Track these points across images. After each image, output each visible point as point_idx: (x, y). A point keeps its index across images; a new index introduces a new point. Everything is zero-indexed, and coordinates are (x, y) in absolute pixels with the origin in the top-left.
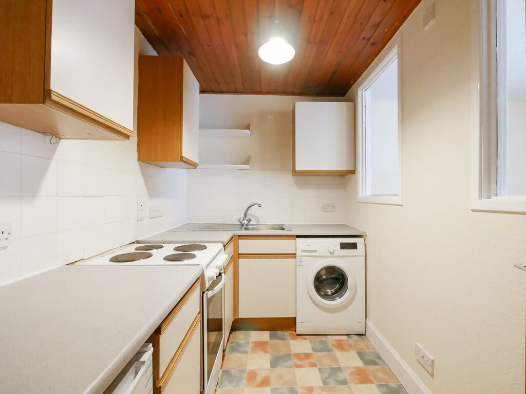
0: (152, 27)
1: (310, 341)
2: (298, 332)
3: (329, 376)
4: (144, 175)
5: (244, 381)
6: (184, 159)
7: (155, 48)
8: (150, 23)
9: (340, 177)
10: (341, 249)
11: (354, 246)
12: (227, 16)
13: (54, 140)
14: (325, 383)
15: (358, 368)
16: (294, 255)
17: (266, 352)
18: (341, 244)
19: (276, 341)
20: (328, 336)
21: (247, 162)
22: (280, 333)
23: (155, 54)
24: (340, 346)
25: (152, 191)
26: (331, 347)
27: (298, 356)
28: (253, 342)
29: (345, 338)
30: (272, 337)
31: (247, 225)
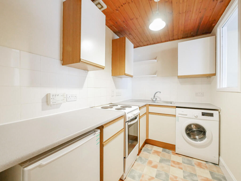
0: (116, 29)
1: (182, 158)
2: (176, 152)
3: (188, 176)
4: (114, 81)
5: (146, 163)
6: (126, 74)
7: (118, 35)
8: (114, 28)
9: (207, 78)
10: (202, 115)
11: (212, 115)
12: (140, 16)
13: (87, 71)
14: (184, 177)
15: (207, 178)
16: (175, 116)
17: (158, 155)
18: (202, 113)
19: (165, 153)
20: (193, 159)
21: (155, 74)
22: (167, 150)
23: (118, 37)
24: (200, 165)
25: (117, 87)
26: (193, 164)
27: (174, 162)
28: (154, 150)
29: (205, 163)
30: (163, 151)
31: (155, 101)
